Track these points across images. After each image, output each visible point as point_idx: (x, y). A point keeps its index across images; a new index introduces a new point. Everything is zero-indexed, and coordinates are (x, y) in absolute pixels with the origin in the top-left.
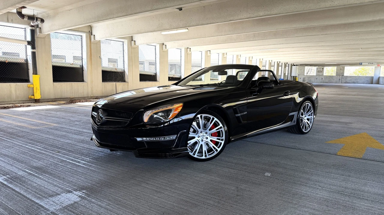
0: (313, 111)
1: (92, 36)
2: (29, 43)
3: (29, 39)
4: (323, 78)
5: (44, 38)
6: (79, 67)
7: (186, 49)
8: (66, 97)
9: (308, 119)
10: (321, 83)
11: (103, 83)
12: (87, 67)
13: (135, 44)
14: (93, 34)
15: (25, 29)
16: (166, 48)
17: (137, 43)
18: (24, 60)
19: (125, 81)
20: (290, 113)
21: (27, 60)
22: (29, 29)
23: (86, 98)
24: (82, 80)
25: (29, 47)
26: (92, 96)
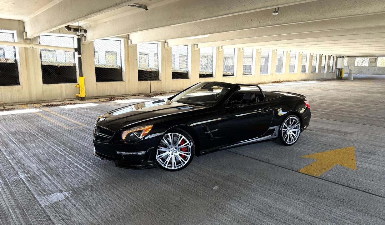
0: (299, 124)
1: (129, 41)
2: (76, 50)
3: (76, 47)
4: (376, 70)
5: (88, 45)
6: (119, 68)
7: (218, 48)
8: (107, 95)
9: (294, 132)
10: (373, 74)
11: (139, 82)
12: (125, 68)
13: (168, 45)
14: (130, 39)
15: (74, 37)
16: (197, 47)
17: (170, 45)
18: (72, 64)
19: (158, 80)
20: (271, 127)
21: (75, 64)
22: (76, 38)
23: (124, 96)
24: (122, 80)
25: (76, 53)
26: (129, 93)
